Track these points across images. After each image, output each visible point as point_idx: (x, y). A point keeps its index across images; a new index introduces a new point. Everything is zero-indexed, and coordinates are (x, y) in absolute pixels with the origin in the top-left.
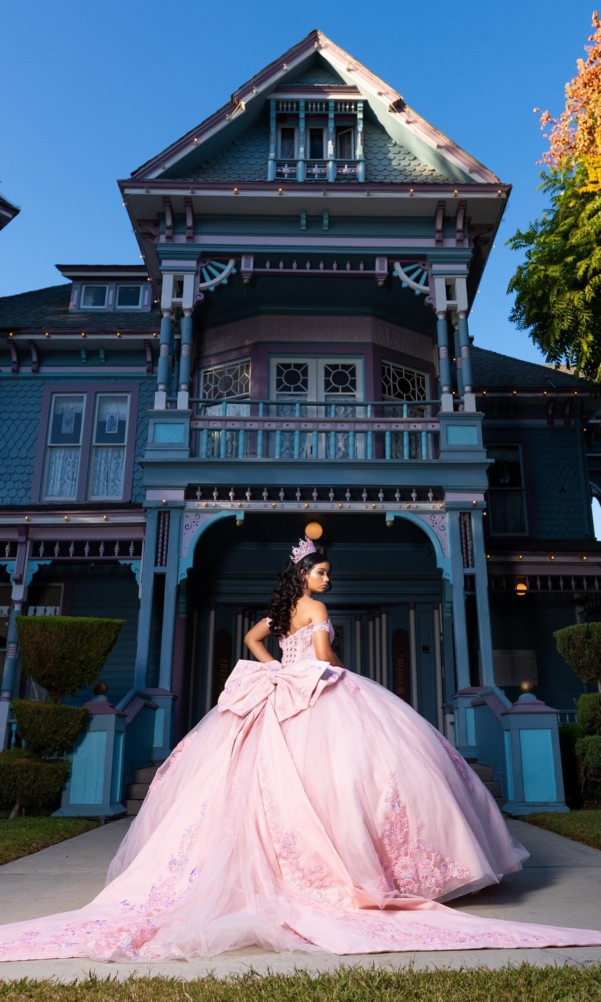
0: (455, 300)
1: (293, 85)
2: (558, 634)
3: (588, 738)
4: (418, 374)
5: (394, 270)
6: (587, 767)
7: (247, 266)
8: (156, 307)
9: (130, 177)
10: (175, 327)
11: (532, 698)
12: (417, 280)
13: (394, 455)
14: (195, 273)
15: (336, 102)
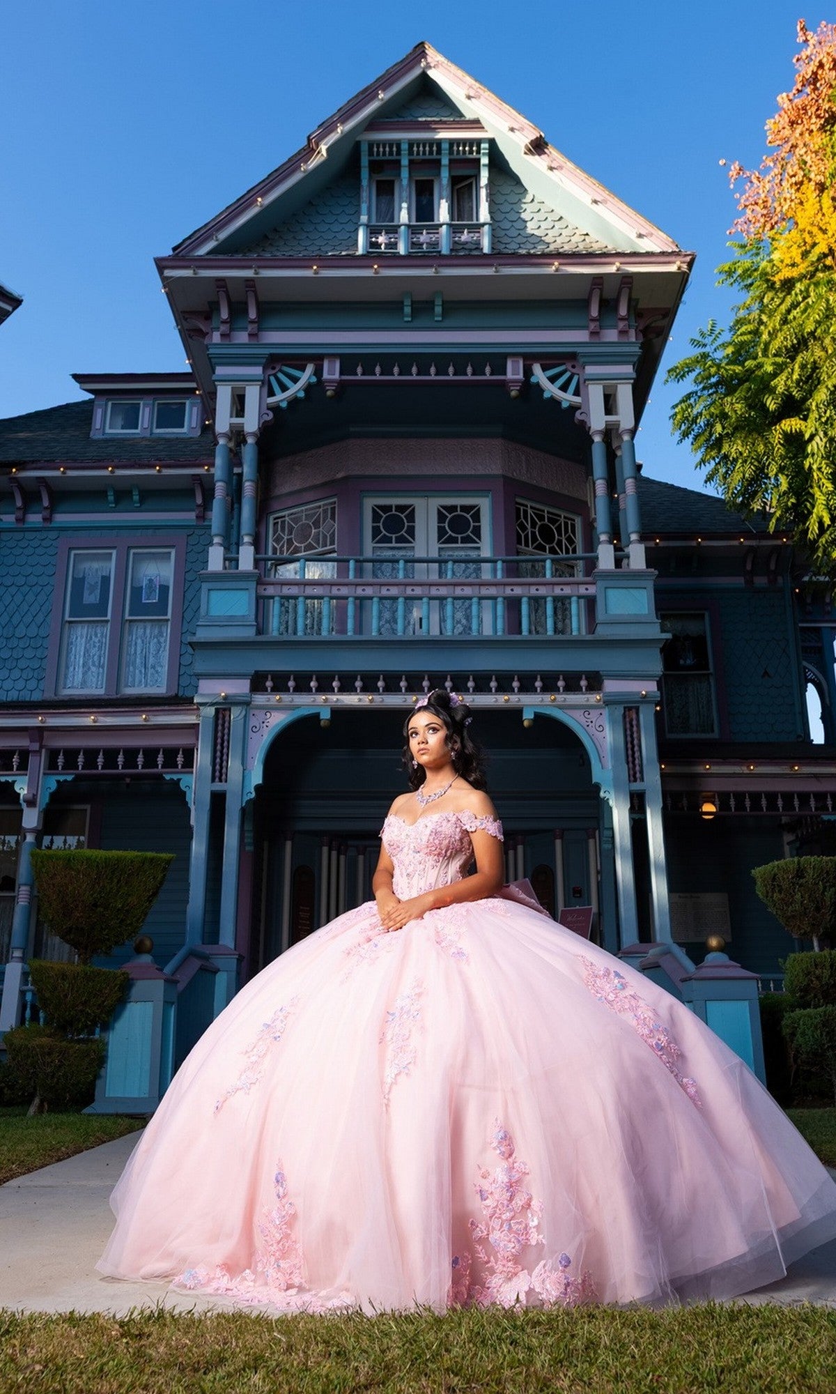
0: (616, 414)
1: (392, 120)
2: (757, 872)
3: (799, 1012)
4: (565, 517)
5: (533, 375)
6: (798, 1052)
7: (331, 372)
8: (208, 430)
9: (171, 253)
10: (235, 458)
11: (722, 958)
12: (564, 388)
13: (533, 628)
14: (260, 383)
15: (452, 142)
